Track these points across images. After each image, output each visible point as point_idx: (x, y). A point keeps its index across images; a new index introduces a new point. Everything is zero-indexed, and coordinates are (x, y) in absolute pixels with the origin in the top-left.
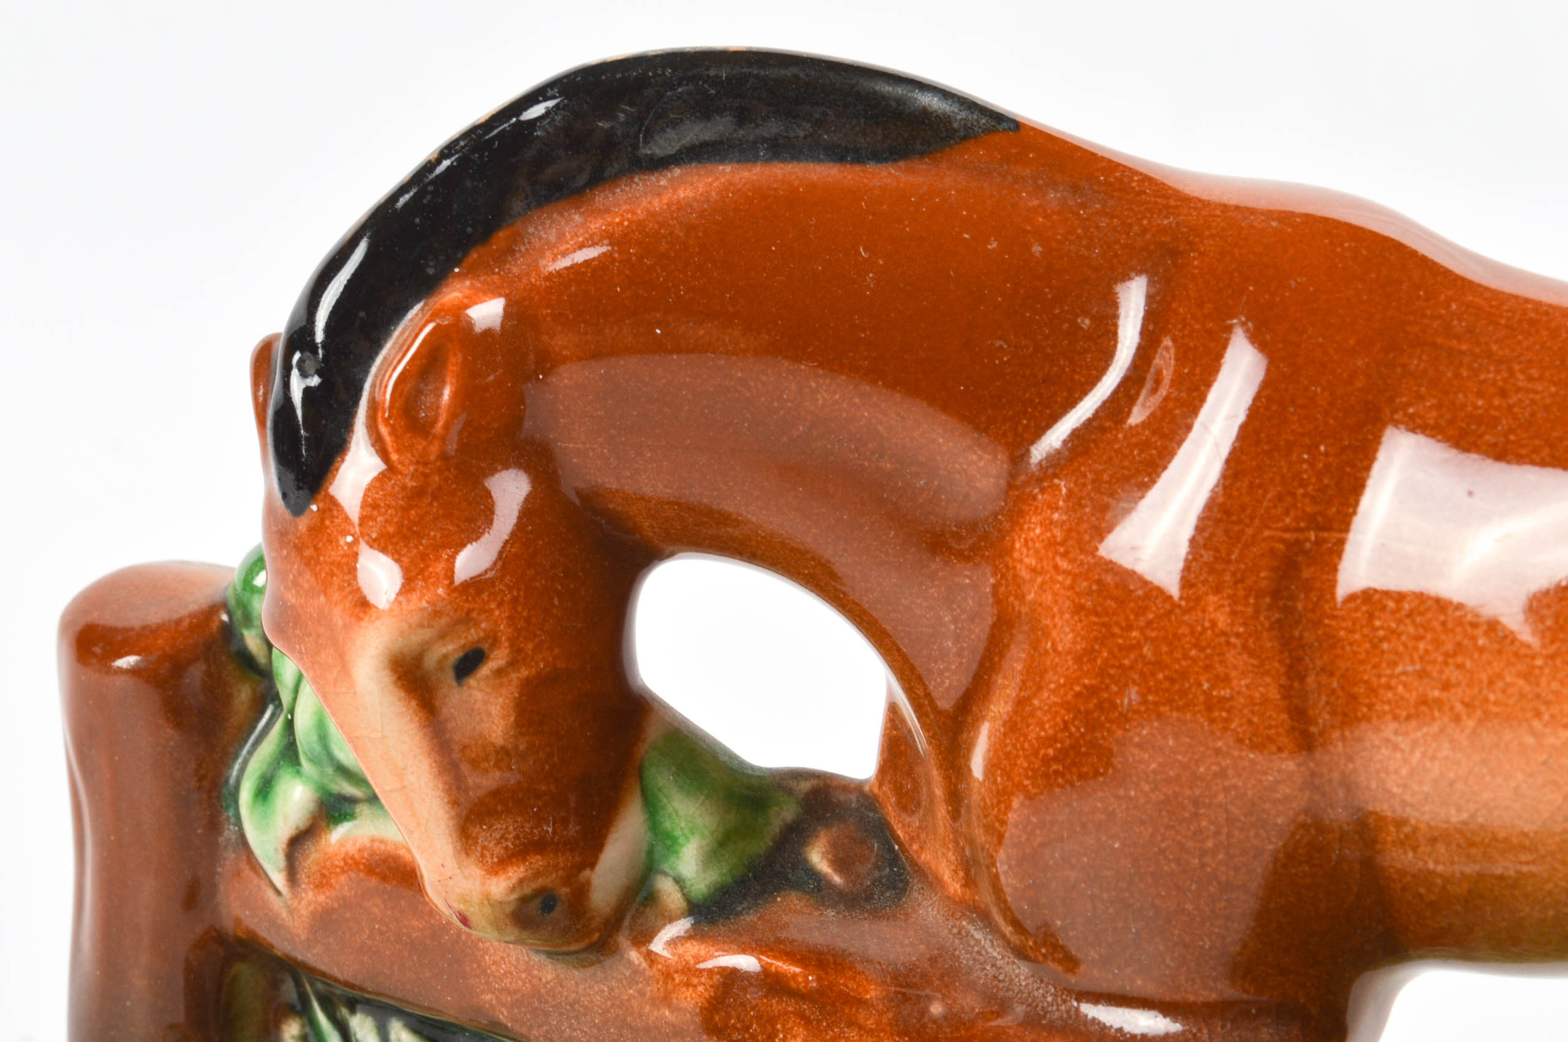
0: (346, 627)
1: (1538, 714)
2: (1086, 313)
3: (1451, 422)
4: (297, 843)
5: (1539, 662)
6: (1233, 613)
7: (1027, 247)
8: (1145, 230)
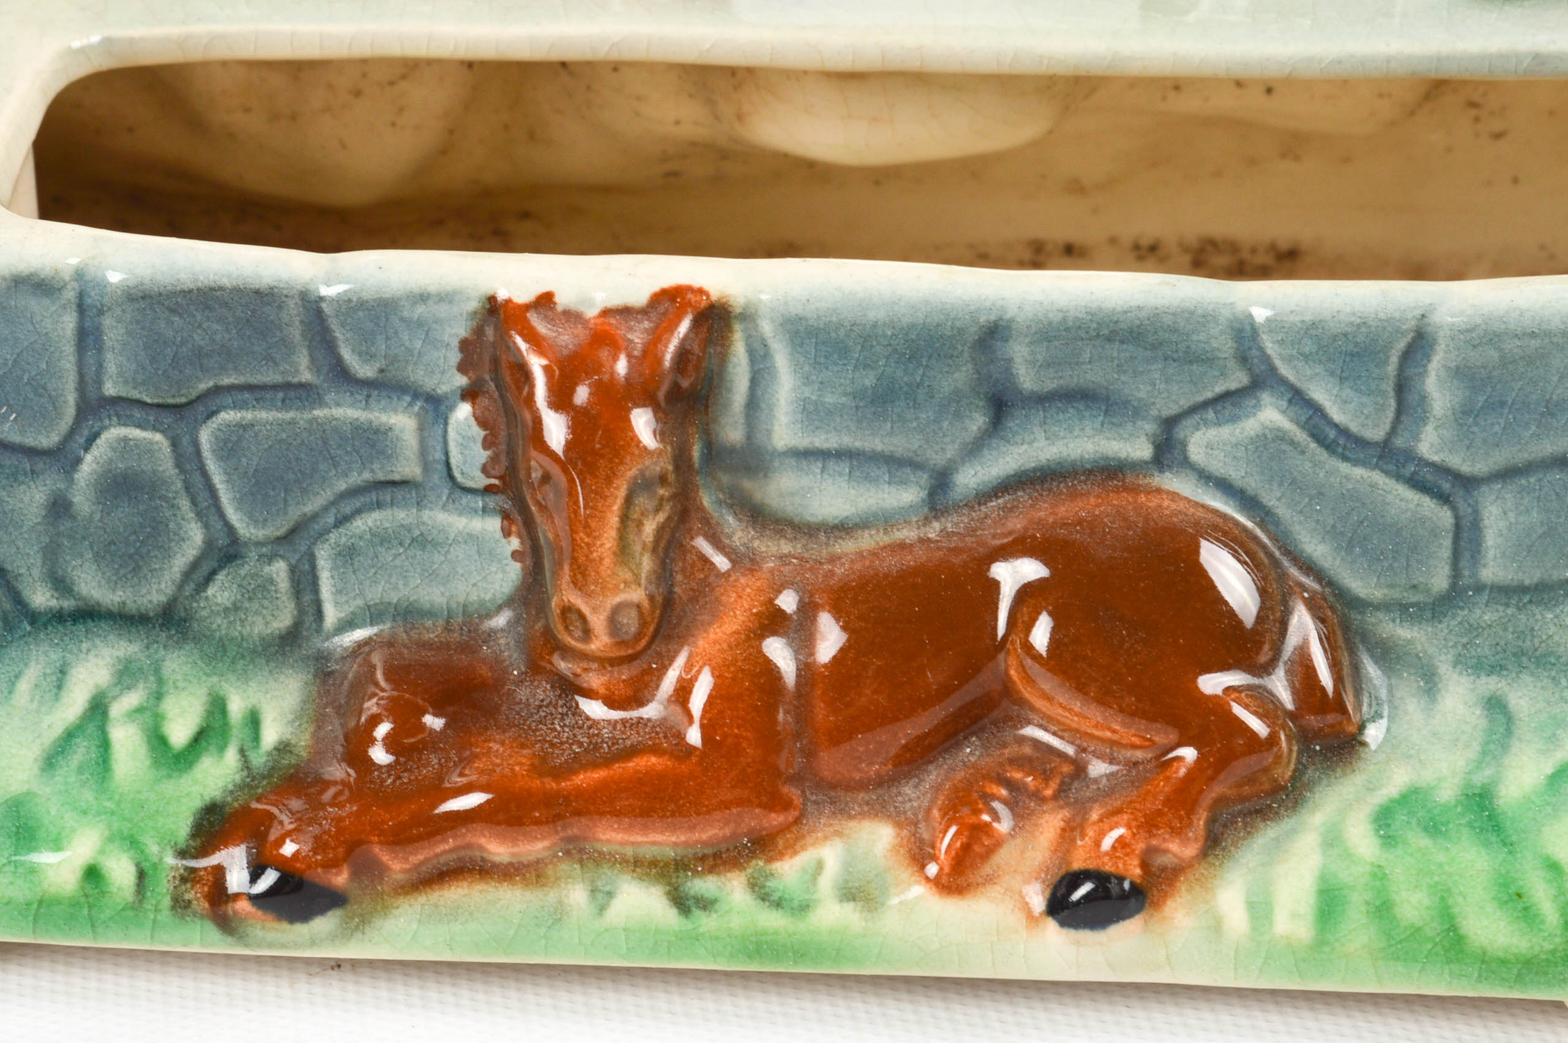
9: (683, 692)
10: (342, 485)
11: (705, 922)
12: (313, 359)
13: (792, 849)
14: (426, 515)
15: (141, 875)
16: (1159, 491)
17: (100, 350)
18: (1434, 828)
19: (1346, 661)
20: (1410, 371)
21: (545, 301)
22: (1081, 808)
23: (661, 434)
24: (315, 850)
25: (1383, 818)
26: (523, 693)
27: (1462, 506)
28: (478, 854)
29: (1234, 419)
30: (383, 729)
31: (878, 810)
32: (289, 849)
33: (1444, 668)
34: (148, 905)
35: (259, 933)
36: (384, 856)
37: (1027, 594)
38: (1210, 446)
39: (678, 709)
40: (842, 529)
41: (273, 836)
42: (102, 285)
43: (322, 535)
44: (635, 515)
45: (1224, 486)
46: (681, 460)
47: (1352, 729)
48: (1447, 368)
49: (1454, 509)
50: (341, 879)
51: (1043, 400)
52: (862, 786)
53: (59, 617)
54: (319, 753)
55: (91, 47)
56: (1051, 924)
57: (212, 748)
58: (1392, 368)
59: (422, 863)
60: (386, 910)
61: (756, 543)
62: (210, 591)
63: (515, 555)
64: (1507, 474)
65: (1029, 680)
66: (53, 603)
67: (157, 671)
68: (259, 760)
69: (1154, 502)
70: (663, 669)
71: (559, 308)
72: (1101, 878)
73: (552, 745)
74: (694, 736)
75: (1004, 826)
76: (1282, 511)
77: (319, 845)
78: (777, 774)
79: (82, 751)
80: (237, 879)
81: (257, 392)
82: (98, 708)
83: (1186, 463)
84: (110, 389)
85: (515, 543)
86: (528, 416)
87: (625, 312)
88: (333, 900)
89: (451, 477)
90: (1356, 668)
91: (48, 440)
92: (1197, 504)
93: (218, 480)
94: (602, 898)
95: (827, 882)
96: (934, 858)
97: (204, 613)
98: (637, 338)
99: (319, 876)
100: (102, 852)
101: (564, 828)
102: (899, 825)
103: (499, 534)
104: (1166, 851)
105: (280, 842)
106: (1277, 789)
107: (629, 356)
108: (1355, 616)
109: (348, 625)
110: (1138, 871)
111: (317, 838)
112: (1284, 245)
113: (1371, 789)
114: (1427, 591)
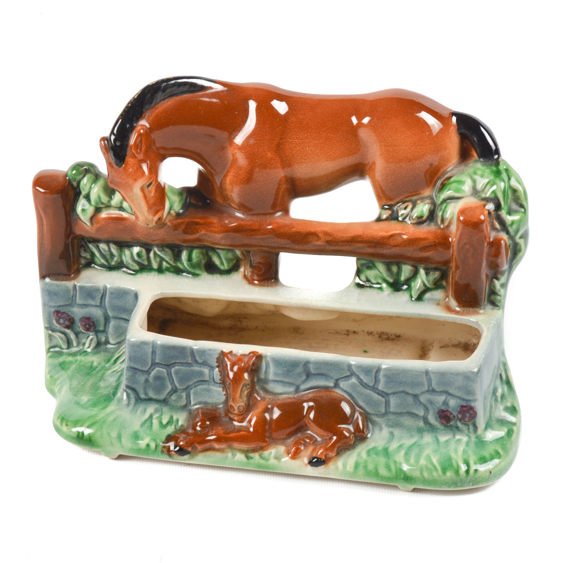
0: (133, 184)
1: (320, 161)
2: (236, 111)
3: (298, 120)
4: (92, 218)
5: (319, 154)
6: (272, 155)
7: (224, 102)
8: (242, 96)
9: (250, 421)
10: (195, 381)
11: (251, 461)
12: (191, 359)
13: (267, 450)
14: (210, 387)
15: (156, 446)
16: (334, 392)
17: (155, 355)
18: (377, 454)
19: (365, 423)
20: (377, 375)
21: (231, 352)
22: (316, 446)
23: (249, 377)
24: (186, 444)
25: (368, 452)
26: (224, 419)
27: (386, 398)
28: (213, 447)
29: (348, 380)
30: (199, 424)
31: (282, 444)
32: (181, 443)
33: (384, 426)
34: (157, 451)
35: (176, 458)
36: (197, 446)
37: (310, 408)
38: (344, 385)
39: (249, 424)
40: (281, 394)
41: (179, 441)
42: (157, 344)
43: (191, 389)
44: (243, 390)
45: (346, 392)
46: (252, 381)
47: (365, 436)
48: (383, 375)
49: (385, 398)
50: (190, 449)
51: (315, 375)
52: (280, 439)
53: (145, 400)
54: (188, 427)
55: (159, 294)
56: (309, 466)
57: (170, 425)
58: (374, 374)
59: (204, 447)
60: (197, 455)
61: (266, 396)
62: (172, 397)
63: (224, 395)
64: (394, 393)
65: (309, 423)
66: (145, 397)
67: (162, 411)
68: (178, 427)
69: (333, 394)
70: (247, 417)
71: (233, 354)
72: (318, 458)
73: (227, 429)
74: (251, 429)
75: (302, 448)
76: (356, 397)
77: (186, 443)
78: (265, 437)
79: (148, 424)
80: (172, 448)
81: (182, 364)
82: (151, 416)
83: (340, 387)
84: (157, 361)
85: (224, 393)
86: (227, 372)
87: (244, 355)
88: (188, 453)
89: (214, 380)
90: (368, 426)
91: (146, 369)
92: (341, 395)
93: (174, 378)
94: (234, 456)
95: (272, 455)
96: (290, 453)
97: (171, 401)
98: (246, 360)
99: (186, 448)
100: (150, 441)
101: (228, 443)
102: (286, 447)
103: (222, 391)
104: (329, 455)
105: (180, 442)
106: (350, 445)
107: (244, 363)
108: (369, 416)
109: (195, 405)
110: (324, 458)
111: (186, 442)
112: (397, 334)
113: (367, 446)
114: (381, 412)
